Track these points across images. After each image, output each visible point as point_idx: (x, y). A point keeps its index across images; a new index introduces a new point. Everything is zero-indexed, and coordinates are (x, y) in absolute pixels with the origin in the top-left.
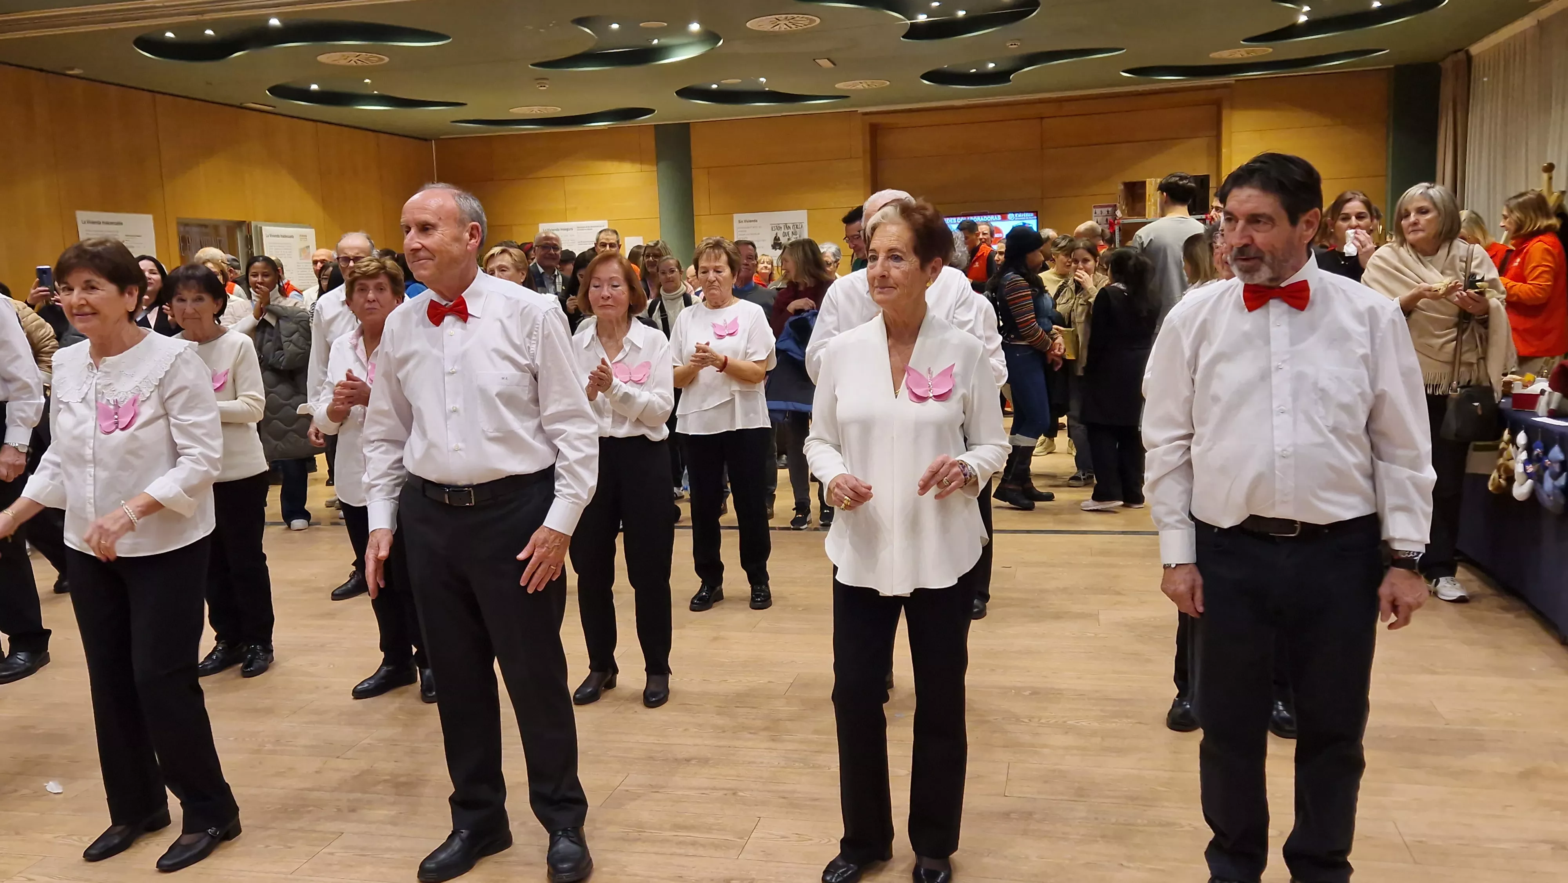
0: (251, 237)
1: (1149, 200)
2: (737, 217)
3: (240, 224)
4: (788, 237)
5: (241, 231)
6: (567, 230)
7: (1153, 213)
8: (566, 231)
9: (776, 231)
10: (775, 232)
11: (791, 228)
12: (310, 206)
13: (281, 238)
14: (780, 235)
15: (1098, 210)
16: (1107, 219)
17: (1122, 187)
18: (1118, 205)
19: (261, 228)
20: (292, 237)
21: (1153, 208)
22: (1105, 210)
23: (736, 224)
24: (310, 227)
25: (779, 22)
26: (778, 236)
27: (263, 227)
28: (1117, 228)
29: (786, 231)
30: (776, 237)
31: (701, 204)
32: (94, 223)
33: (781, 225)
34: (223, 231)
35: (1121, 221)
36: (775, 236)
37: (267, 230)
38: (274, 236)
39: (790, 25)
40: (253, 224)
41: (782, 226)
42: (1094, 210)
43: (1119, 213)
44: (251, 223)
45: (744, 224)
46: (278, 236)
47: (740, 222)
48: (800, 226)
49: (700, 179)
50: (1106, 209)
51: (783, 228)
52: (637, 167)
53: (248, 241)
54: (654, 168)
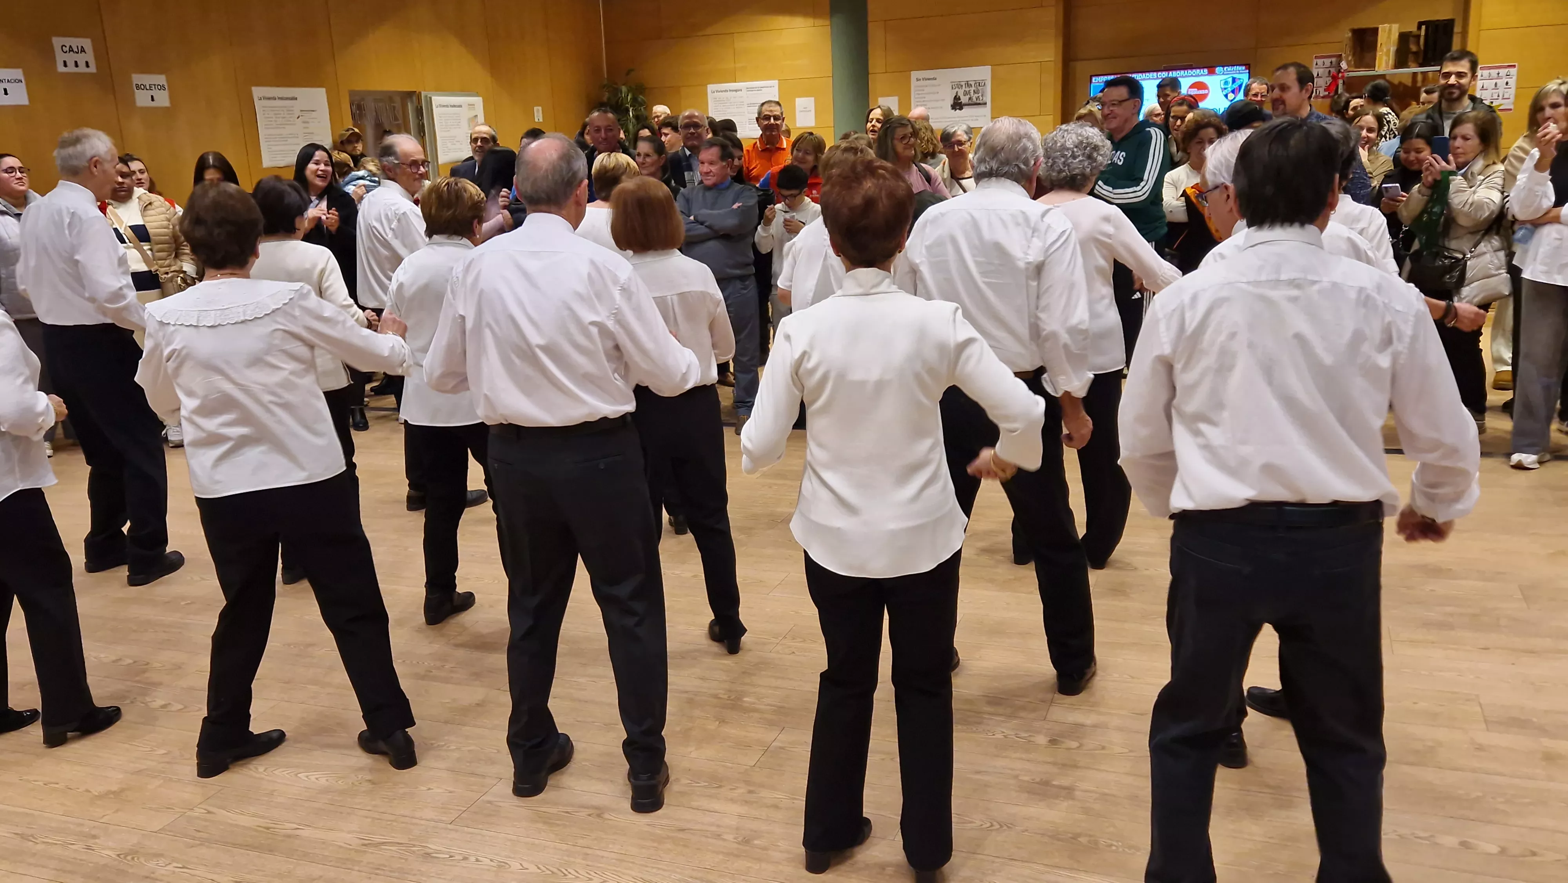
0: (421, 107)
1: (1381, 51)
2: (915, 75)
3: (410, 94)
4: (968, 96)
5: (412, 102)
6: (736, 91)
7: (1384, 64)
8: (734, 93)
9: (957, 89)
11: (973, 86)
12: (479, 73)
13: (450, 108)
14: (961, 94)
15: (1320, 61)
16: (1330, 71)
17: (1350, 34)
18: (1344, 55)
19: (431, 98)
20: (460, 106)
21: (1384, 58)
22: (1327, 61)
23: (914, 83)
24: (477, 95)
26: (959, 94)
27: (433, 98)
28: (1341, 82)
29: (967, 89)
30: (956, 96)
31: (877, 61)
32: (269, 99)
33: (961, 83)
34: (396, 103)
35: (1346, 74)
36: (955, 95)
37: (437, 100)
38: (444, 106)
40: (423, 94)
41: (963, 84)
42: (1315, 61)
43: (1344, 65)
44: (420, 93)
45: (922, 83)
46: (447, 106)
47: (918, 80)
48: (983, 84)
49: (876, 34)
50: (1330, 60)
51: (964, 86)
52: (810, 21)
53: (419, 112)
54: (828, 22)
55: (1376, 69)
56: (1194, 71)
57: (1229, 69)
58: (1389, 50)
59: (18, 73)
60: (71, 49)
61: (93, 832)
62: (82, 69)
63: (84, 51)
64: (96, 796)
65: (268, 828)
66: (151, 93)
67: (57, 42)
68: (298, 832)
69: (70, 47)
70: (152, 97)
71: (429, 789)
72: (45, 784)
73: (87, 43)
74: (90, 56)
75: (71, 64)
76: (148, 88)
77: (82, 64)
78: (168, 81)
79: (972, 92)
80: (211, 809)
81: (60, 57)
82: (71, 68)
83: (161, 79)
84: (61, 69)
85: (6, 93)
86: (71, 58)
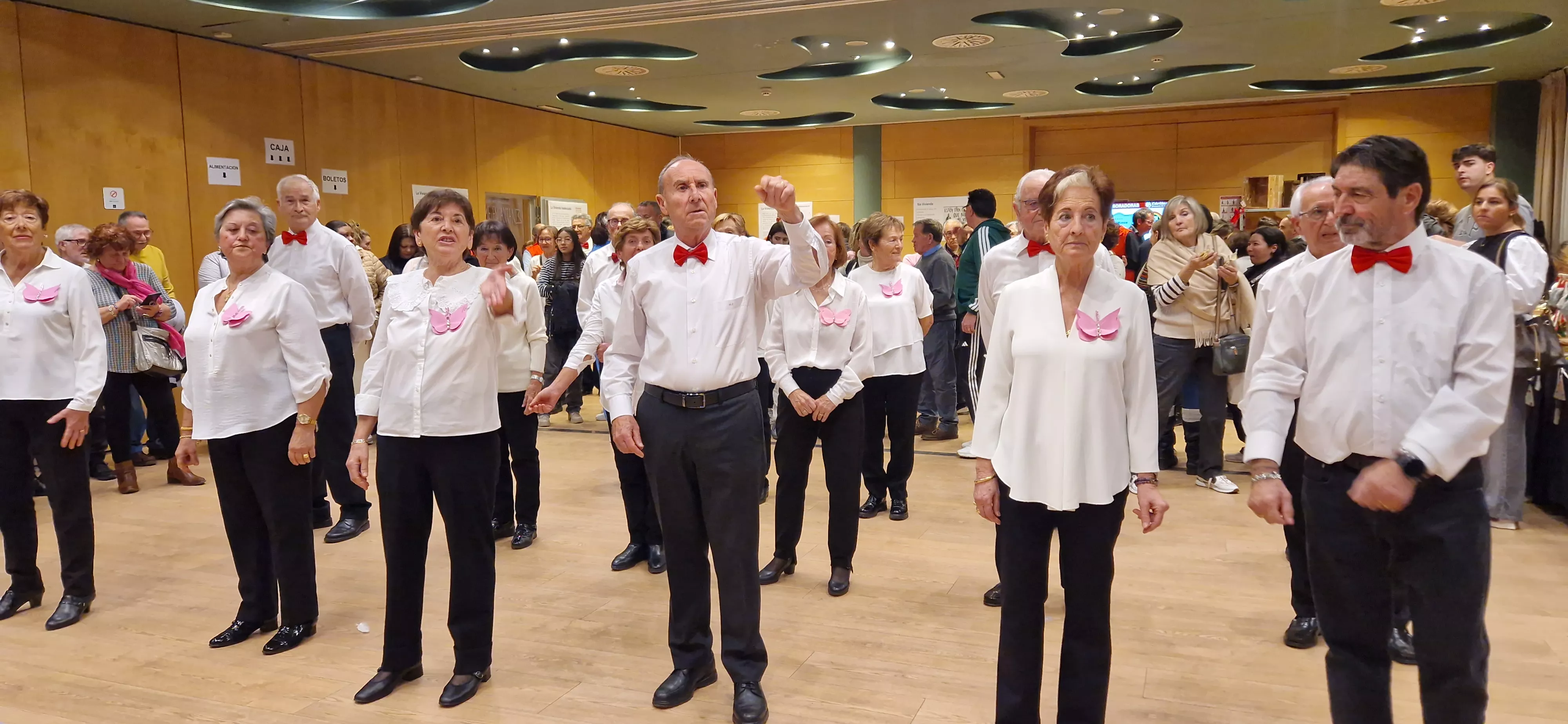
0: (540, 208)
1: (1271, 194)
2: (917, 200)
3: (532, 198)
5: (533, 203)
7: (1273, 204)
9: (949, 212)
10: (947, 213)
12: (585, 185)
13: (561, 210)
15: (1225, 201)
16: (1232, 209)
17: (1247, 181)
18: (1243, 197)
19: (547, 202)
20: (570, 209)
21: (1274, 199)
22: (1231, 201)
24: (583, 201)
25: (959, 41)
27: (549, 201)
28: (1241, 216)
29: (956, 212)
31: (888, 189)
33: (952, 208)
34: (520, 204)
35: (1245, 210)
37: (552, 203)
38: (557, 208)
39: (969, 43)
40: (542, 198)
41: (953, 208)
42: (1221, 200)
43: (1243, 204)
44: (539, 197)
45: (922, 206)
46: (560, 208)
47: (919, 204)
49: (888, 168)
50: (1232, 200)
51: (954, 210)
52: (838, 159)
53: (538, 211)
54: (852, 161)
55: (1268, 207)
56: (1129, 204)
57: (1156, 203)
58: (1277, 194)
59: (236, 162)
60: (278, 148)
61: (240, 713)
62: (284, 162)
63: (287, 149)
64: (244, 687)
66: (335, 183)
67: (268, 141)
69: (278, 145)
70: (335, 186)
73: (290, 144)
74: (291, 154)
75: (276, 158)
76: (333, 179)
77: (284, 159)
78: (348, 174)
79: (960, 215)
81: (269, 152)
82: (276, 161)
83: (343, 174)
84: (268, 161)
85: (225, 176)
86: (277, 154)
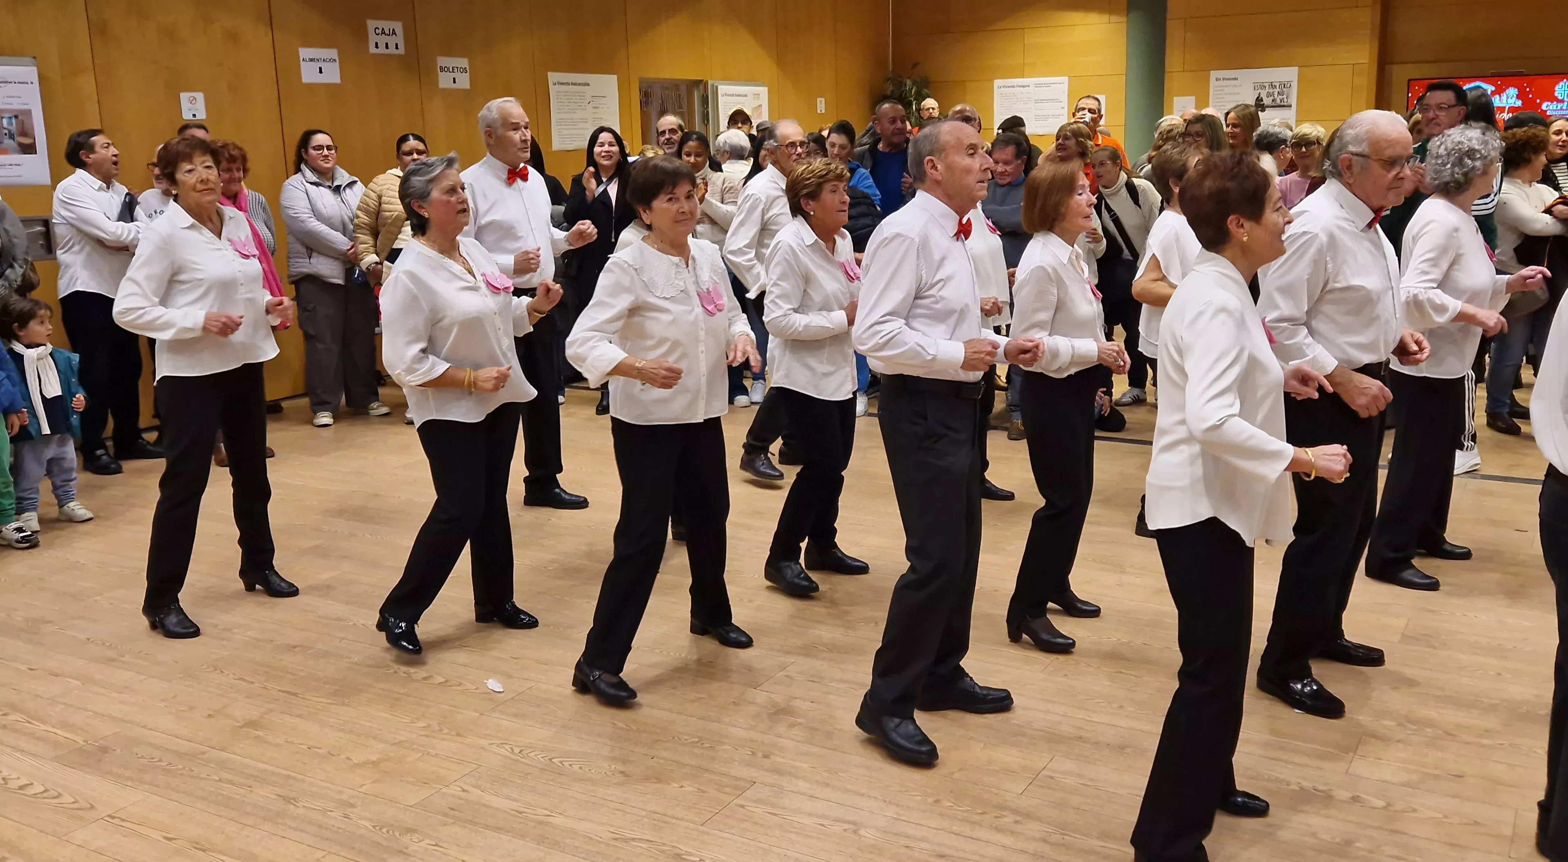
0: (707, 96)
2: (1214, 74)
3: (698, 83)
4: (1272, 98)
5: (699, 91)
6: (1024, 87)
8: (1022, 88)
9: (1260, 90)
10: (1258, 92)
11: (1278, 87)
12: (766, 64)
13: (734, 98)
14: (1264, 95)
19: (717, 87)
20: (746, 96)
23: (1213, 82)
24: (763, 85)
26: (1261, 96)
27: (719, 87)
29: (1271, 91)
30: (1258, 98)
31: (1174, 60)
32: (562, 84)
33: (1265, 84)
34: (683, 90)
36: (1257, 96)
37: (723, 89)
38: (729, 95)
40: (710, 83)
41: (1267, 85)
44: (707, 82)
45: (1221, 83)
46: (733, 95)
47: (1217, 80)
48: (1288, 86)
49: (1176, 31)
51: (1267, 88)
52: (1105, 18)
53: (705, 101)
54: (1125, 19)
59: (333, 53)
60: (383, 32)
61: (352, 801)
62: (392, 50)
63: (395, 34)
64: (355, 764)
65: (521, 813)
66: (453, 75)
67: (371, 24)
68: (550, 819)
69: (383, 29)
70: (454, 79)
71: (682, 787)
72: (309, 748)
73: (398, 26)
74: (400, 39)
75: (382, 46)
76: (451, 70)
77: (392, 46)
78: (470, 64)
79: (1276, 93)
80: (466, 787)
81: (373, 38)
82: (382, 50)
83: (464, 62)
84: (372, 50)
85: (321, 72)
86: (382, 40)
